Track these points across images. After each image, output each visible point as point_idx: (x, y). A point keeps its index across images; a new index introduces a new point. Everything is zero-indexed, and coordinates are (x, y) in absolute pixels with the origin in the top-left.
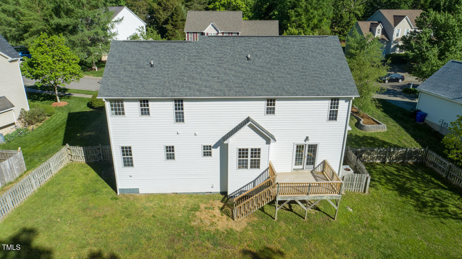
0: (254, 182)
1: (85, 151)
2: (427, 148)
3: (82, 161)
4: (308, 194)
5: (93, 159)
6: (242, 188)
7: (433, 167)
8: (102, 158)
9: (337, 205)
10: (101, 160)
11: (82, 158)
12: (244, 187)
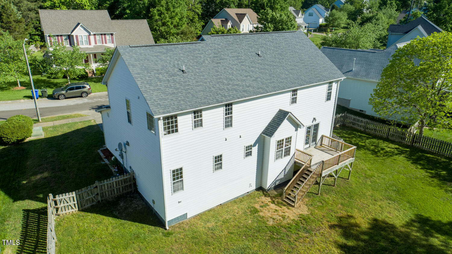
0: (285, 169)
1: (78, 196)
2: (346, 113)
3: (73, 210)
4: (338, 164)
5: (88, 203)
6: (276, 178)
7: (352, 126)
8: (99, 199)
9: (351, 167)
10: (99, 201)
11: (73, 207)
12: (278, 177)
